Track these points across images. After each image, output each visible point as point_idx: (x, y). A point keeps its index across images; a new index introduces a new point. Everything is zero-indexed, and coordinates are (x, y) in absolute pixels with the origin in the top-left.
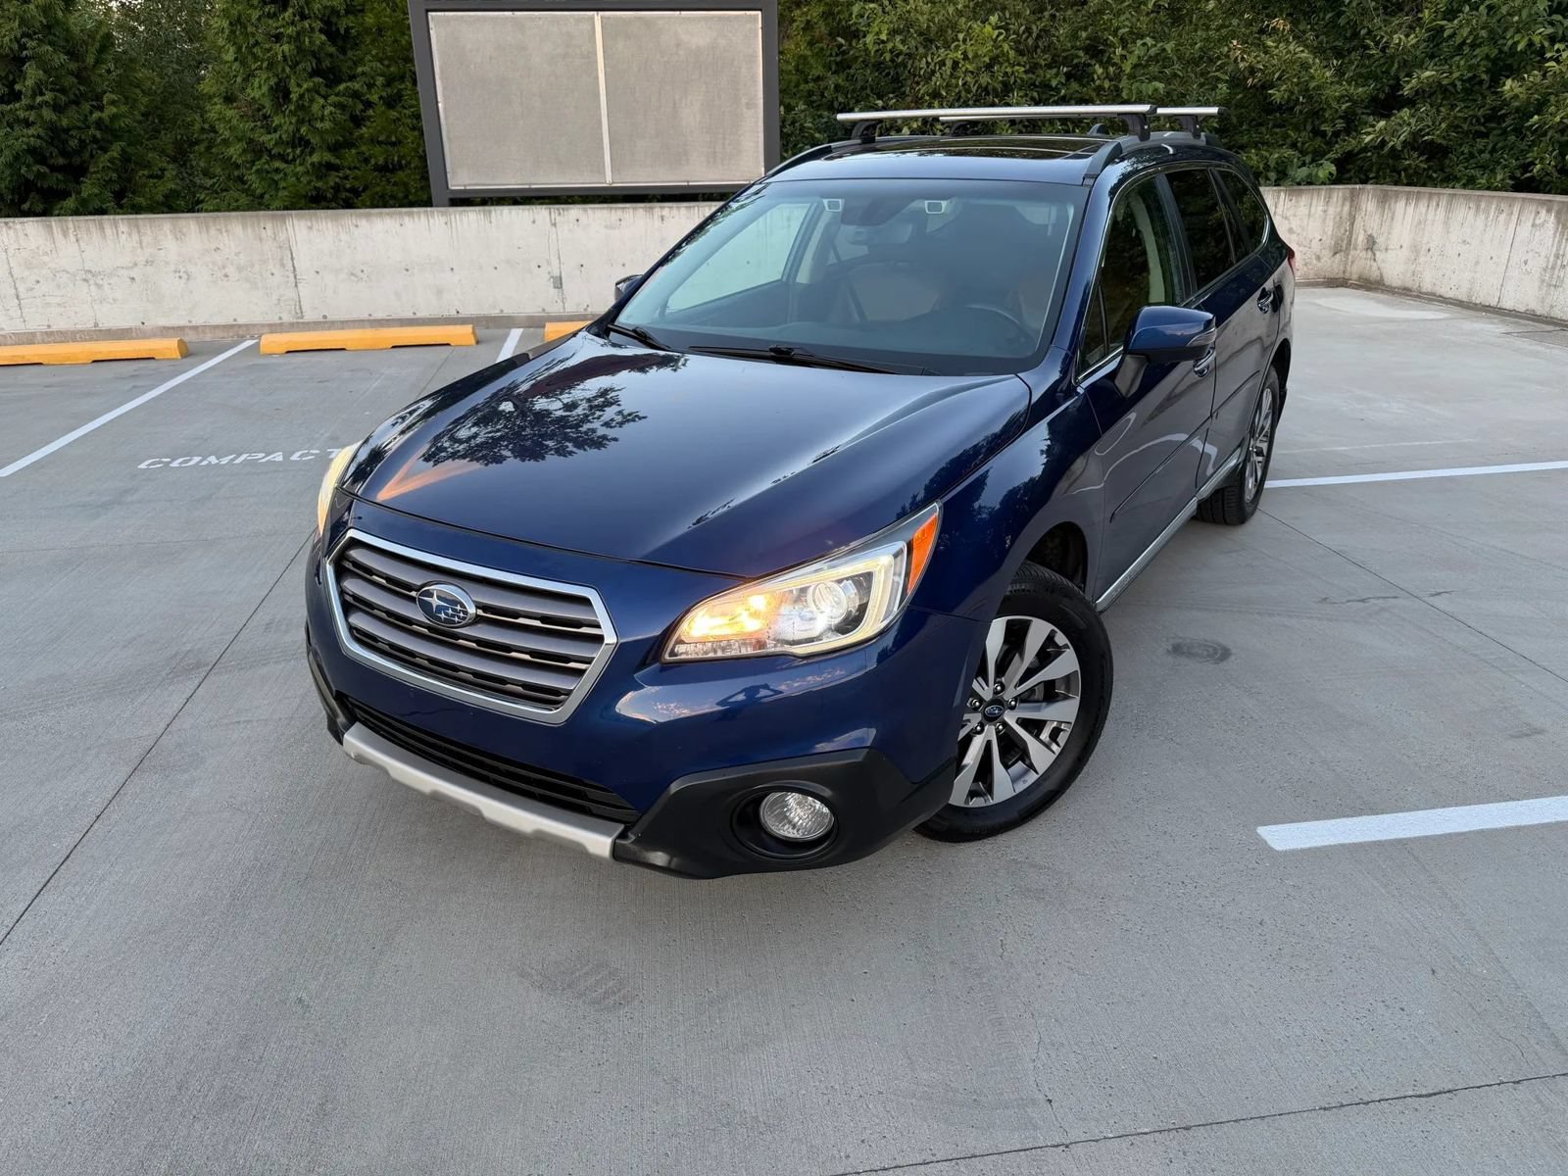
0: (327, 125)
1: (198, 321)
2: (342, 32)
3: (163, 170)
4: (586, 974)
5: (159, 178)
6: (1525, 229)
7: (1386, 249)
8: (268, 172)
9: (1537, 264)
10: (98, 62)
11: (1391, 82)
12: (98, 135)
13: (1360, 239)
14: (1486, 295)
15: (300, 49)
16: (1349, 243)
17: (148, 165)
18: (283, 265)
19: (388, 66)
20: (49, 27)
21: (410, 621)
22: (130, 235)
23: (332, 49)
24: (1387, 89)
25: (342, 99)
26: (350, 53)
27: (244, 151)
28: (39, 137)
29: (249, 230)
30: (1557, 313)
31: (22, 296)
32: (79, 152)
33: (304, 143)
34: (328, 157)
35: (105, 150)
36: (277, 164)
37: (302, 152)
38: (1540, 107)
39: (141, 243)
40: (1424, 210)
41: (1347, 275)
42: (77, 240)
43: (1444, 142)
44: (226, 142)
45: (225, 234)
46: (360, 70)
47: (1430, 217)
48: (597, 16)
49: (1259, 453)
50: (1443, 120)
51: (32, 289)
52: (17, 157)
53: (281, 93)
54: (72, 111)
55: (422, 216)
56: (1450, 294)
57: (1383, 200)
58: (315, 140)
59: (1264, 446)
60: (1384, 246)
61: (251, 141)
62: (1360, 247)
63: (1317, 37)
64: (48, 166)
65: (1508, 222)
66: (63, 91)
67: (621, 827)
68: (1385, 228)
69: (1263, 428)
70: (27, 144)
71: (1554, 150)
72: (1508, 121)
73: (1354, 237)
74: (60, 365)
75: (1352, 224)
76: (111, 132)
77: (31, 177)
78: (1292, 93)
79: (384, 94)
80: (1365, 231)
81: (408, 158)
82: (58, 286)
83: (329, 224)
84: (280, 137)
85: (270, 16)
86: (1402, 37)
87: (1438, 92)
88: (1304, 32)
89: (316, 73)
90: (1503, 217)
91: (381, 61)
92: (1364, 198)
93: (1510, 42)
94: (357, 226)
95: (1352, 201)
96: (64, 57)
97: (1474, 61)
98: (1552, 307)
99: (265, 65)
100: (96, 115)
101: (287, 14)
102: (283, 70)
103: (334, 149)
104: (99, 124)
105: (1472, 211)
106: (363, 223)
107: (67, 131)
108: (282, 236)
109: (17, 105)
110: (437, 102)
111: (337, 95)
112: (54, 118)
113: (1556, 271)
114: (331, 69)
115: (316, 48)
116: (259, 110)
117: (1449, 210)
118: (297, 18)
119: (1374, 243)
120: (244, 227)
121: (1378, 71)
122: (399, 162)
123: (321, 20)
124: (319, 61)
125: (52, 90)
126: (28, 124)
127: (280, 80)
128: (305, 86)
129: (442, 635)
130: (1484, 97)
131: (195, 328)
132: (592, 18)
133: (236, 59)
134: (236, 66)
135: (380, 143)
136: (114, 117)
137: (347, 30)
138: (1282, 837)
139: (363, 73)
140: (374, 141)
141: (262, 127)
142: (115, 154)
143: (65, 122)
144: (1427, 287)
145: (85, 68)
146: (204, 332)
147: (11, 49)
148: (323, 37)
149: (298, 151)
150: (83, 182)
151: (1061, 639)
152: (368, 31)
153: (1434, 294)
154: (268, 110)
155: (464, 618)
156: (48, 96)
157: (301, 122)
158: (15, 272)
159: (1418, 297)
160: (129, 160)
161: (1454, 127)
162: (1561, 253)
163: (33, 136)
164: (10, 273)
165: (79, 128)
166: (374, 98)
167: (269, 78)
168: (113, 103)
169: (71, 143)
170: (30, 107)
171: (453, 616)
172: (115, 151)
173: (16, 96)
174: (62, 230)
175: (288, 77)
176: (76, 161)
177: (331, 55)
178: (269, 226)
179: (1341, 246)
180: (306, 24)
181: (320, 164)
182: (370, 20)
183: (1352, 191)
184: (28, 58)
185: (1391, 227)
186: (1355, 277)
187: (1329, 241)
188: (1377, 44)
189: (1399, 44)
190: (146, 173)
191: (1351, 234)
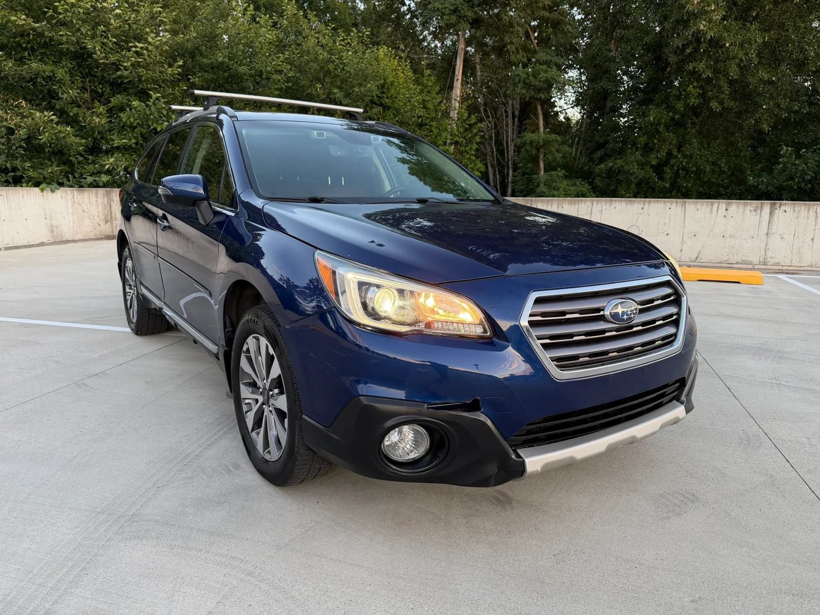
11: (93, 140)
24: (92, 144)
73: (113, 214)
75: (110, 207)
95: (107, 196)
155: (636, 313)
171: (631, 314)
188: (85, 121)
191: (111, 213)
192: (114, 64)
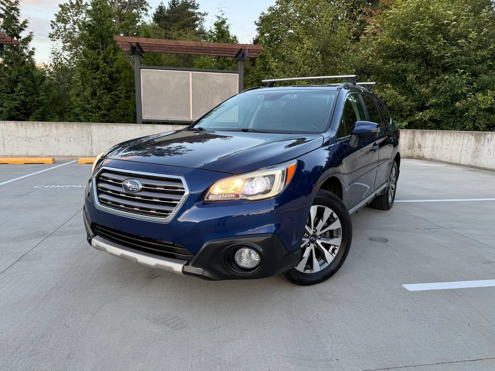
0: (107, 103)
1: (60, 154)
2: (114, 78)
3: (55, 116)
4: (170, 319)
5: (53, 118)
6: (466, 141)
7: (424, 148)
8: (87, 116)
9: (470, 151)
10: (40, 84)
11: (422, 102)
12: (37, 104)
13: (417, 145)
14: (456, 160)
15: (101, 82)
16: (413, 146)
17: (51, 114)
18: (88, 138)
19: (127, 88)
20: (27, 73)
21: (119, 193)
22: (42, 127)
23: (111, 82)
24: (421, 104)
25: (112, 96)
26: (116, 84)
27: (81, 110)
28: (19, 104)
29: (79, 128)
30: (478, 165)
31: (5, 144)
32: (30, 109)
33: (99, 108)
34: (106, 112)
35: (38, 109)
36: (90, 114)
37: (98, 111)
38: (467, 110)
39: (45, 130)
40: (435, 136)
41: (413, 156)
42: (25, 128)
43: (439, 119)
44: (76, 107)
45: (71, 128)
46: (118, 88)
47: (437, 137)
48: (191, 73)
49: (392, 189)
50: (439, 113)
51: (9, 142)
52: (11, 109)
53: (94, 94)
54: (30, 97)
55: (133, 126)
56: (445, 160)
57: (422, 134)
58: (102, 107)
59: (394, 187)
60: (423, 147)
61: (83, 107)
62: (416, 147)
63: (400, 90)
64: (20, 112)
65: (460, 139)
66: (28, 91)
67: (186, 262)
68: (424, 142)
69: (393, 181)
70: (15, 105)
71: (472, 122)
72: (457, 114)
73: (414, 144)
74: (14, 164)
75: (414, 140)
76: (40, 103)
77: (14, 115)
78: (393, 104)
79: (125, 95)
80: (418, 142)
81: (130, 113)
82: (17, 142)
83: (104, 127)
84: (92, 106)
85: (93, 72)
86: (425, 90)
87: (436, 106)
88: (396, 88)
89: (104, 89)
90: (458, 138)
91: (125, 86)
92: (417, 133)
93: (456, 91)
94: (113, 128)
95: (413, 133)
96: (30, 82)
97: (446, 97)
98: (476, 163)
99: (90, 85)
100: (37, 98)
101: (98, 72)
102: (95, 87)
103: (108, 110)
104: (37, 101)
105: (449, 136)
106: (115, 127)
107: (27, 103)
108: (89, 130)
109: (13, 95)
110: (141, 94)
111: (111, 95)
112: (24, 98)
113: (476, 153)
114: (110, 88)
115: (106, 82)
116: (87, 99)
117: (442, 136)
118: (101, 73)
119: (421, 146)
120: (78, 127)
121: (418, 99)
122: (128, 114)
123: (108, 74)
124: (106, 86)
125: (25, 91)
126: (16, 100)
127: (94, 90)
128: (101, 92)
129: (130, 196)
130: (450, 107)
131: (58, 156)
132: (189, 73)
133: (81, 84)
134: (81, 86)
135: (122, 108)
136: (42, 100)
137: (116, 77)
138: (411, 287)
139: (119, 89)
140: (120, 108)
141: (87, 103)
142: (41, 110)
143: (27, 100)
144: (437, 158)
145: (36, 86)
146: (61, 158)
147: (14, 79)
148: (108, 79)
149: (97, 110)
150: (30, 117)
151: (335, 216)
152: (122, 78)
153: (440, 160)
154: (89, 98)
155: (138, 189)
156: (23, 92)
157: (99, 102)
158: (5, 137)
159: (435, 161)
160: (45, 112)
161: (442, 115)
162: (477, 147)
163: (17, 103)
164: (3, 137)
165: (31, 102)
166: (122, 96)
167: (90, 89)
168: (43, 95)
169: (28, 106)
170: (17, 95)
171: (134, 189)
172: (41, 109)
173: (13, 92)
174: (21, 125)
175: (97, 89)
176: (29, 111)
177: (110, 84)
178: (86, 127)
179: (411, 147)
180: (104, 75)
181: (103, 114)
182: (123, 75)
183: (413, 131)
184: (19, 82)
185: (425, 141)
186: (415, 156)
187: (407, 145)
188: (417, 92)
189: (424, 92)
190: (50, 116)
191: (414, 143)
192: (444, 56)
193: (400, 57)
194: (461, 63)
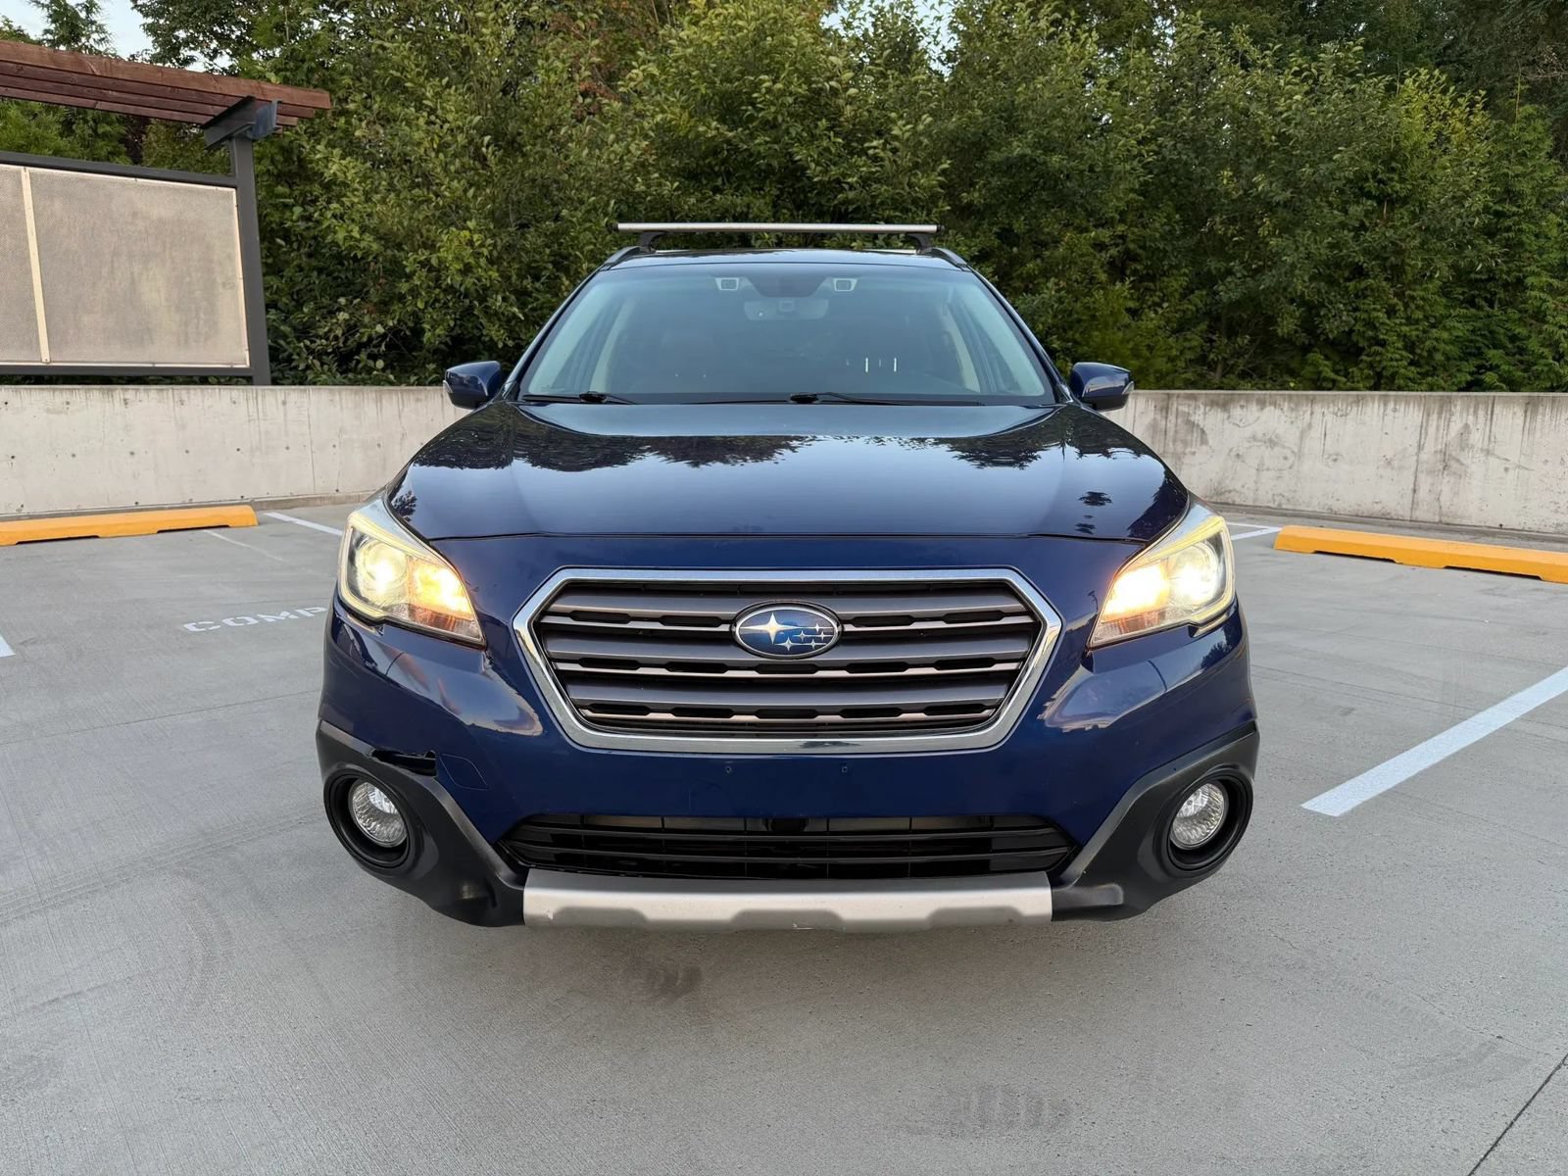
21: (719, 667)
67: (1052, 875)
129: (784, 671)
132: (20, 173)
155: (827, 640)
171: (805, 640)
192: (838, 181)
193: (718, 174)
194: (882, 203)
